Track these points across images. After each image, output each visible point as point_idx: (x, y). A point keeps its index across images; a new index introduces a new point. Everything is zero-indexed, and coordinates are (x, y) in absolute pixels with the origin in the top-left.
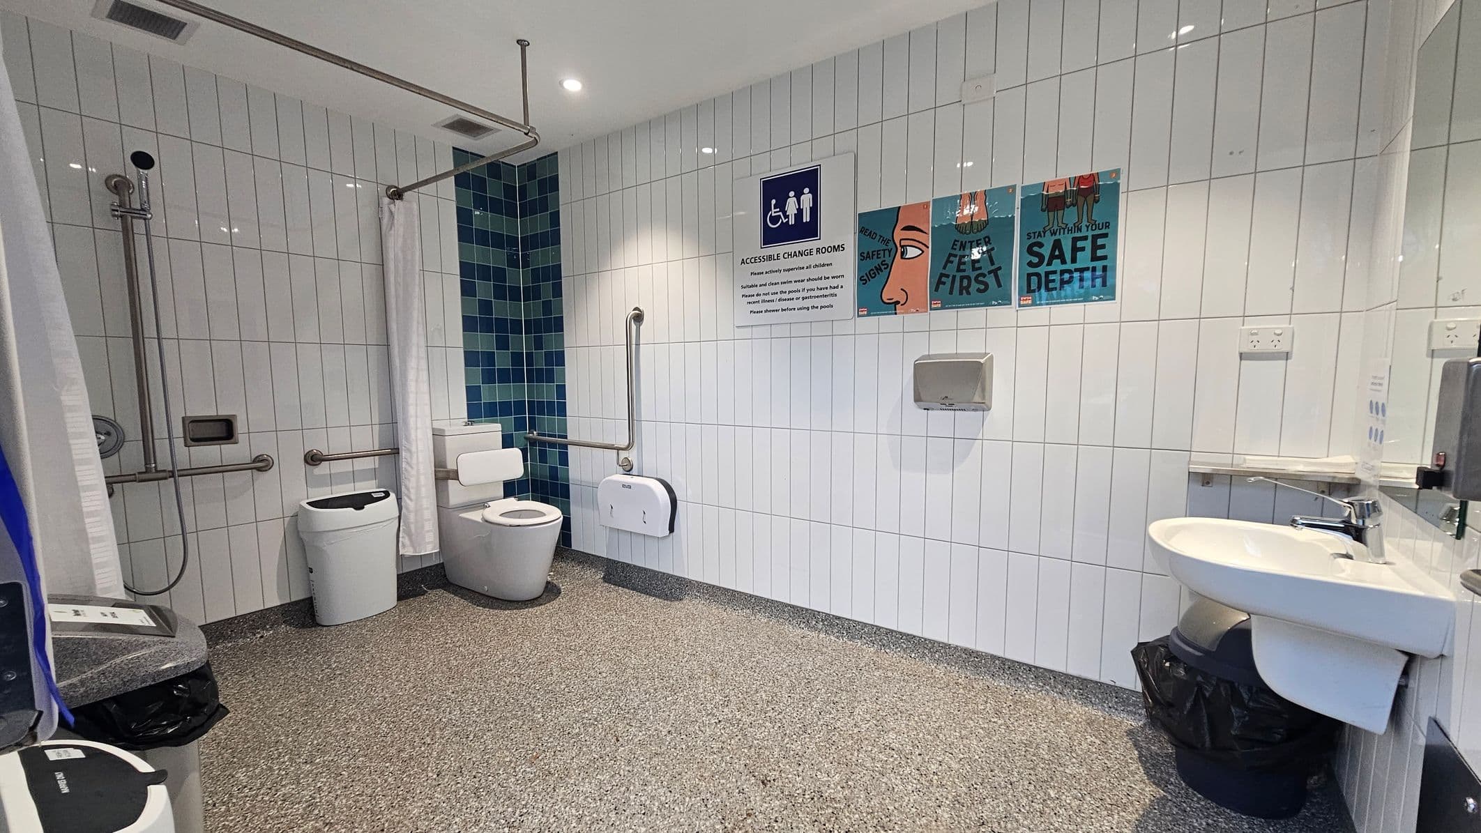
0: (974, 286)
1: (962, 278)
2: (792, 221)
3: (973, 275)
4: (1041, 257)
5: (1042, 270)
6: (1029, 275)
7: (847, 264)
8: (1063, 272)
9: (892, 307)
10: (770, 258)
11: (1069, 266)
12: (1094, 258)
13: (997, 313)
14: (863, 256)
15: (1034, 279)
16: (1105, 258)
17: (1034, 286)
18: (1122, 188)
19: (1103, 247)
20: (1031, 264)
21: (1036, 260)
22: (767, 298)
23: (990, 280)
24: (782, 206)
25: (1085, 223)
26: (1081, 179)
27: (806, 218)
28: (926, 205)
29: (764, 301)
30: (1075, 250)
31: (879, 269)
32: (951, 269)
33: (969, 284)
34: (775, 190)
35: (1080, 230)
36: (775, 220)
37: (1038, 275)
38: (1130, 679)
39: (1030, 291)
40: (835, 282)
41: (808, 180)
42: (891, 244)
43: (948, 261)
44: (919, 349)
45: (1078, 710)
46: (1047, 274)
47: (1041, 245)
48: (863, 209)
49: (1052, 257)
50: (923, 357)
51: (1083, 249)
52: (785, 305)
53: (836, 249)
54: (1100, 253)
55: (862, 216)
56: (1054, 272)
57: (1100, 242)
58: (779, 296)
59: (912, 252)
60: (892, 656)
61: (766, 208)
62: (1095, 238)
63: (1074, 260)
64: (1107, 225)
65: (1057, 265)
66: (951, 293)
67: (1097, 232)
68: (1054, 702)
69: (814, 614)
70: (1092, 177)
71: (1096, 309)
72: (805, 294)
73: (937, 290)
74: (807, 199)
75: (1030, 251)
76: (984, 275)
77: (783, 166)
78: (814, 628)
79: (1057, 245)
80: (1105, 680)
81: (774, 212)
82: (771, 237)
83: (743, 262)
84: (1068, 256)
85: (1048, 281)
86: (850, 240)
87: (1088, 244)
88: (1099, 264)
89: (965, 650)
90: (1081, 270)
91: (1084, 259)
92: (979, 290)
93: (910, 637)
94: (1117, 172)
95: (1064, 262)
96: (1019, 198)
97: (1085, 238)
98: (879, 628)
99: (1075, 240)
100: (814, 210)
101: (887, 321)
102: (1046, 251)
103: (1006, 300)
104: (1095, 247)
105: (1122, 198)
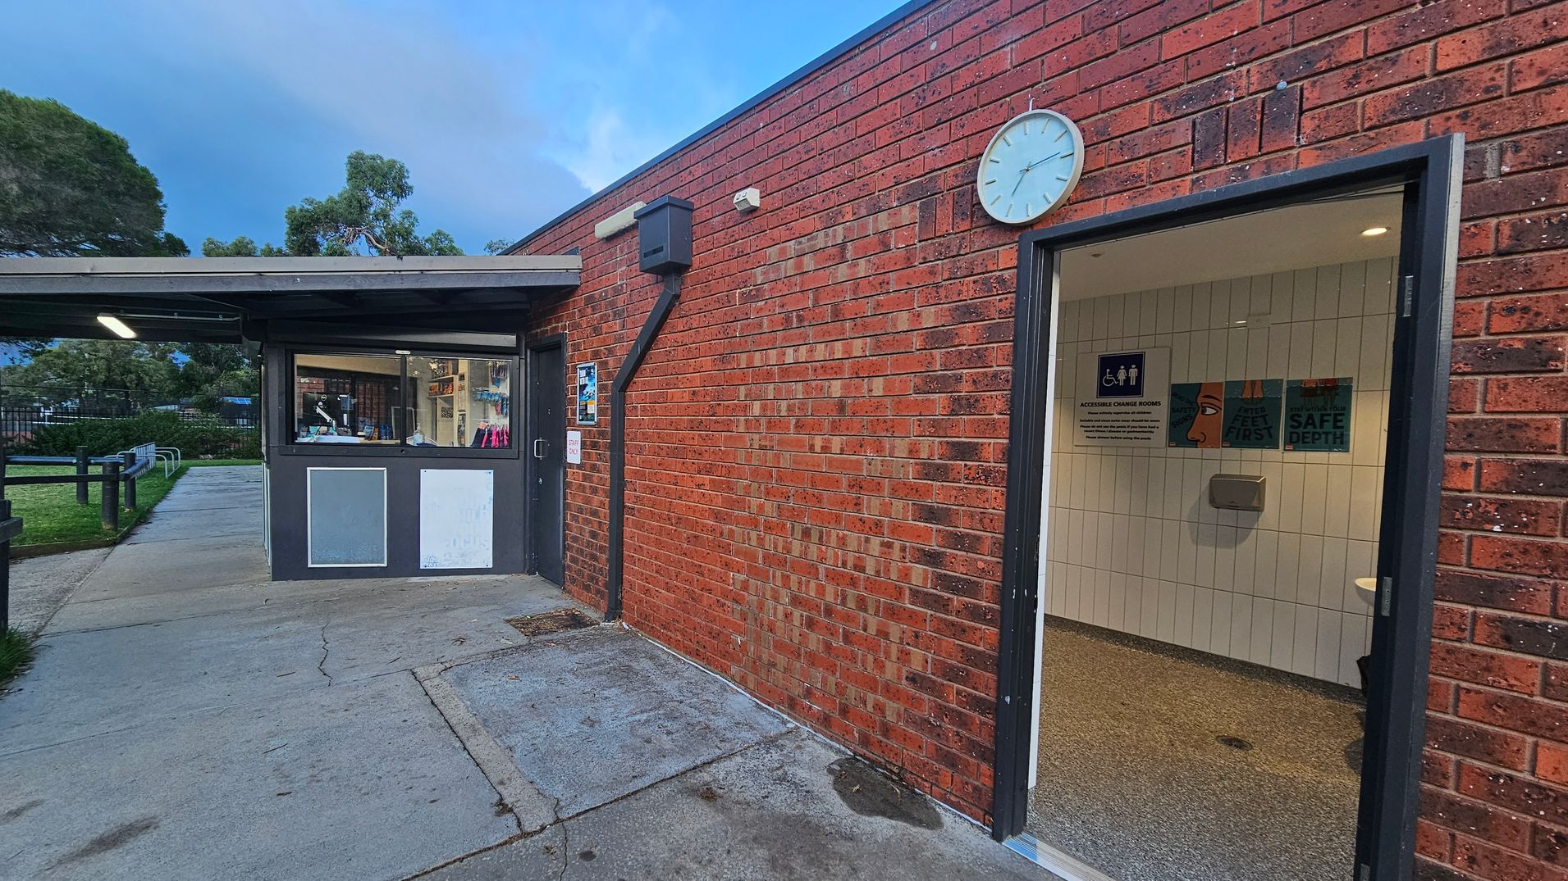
0: (1253, 436)
1: (1245, 430)
2: (1121, 384)
3: (1253, 429)
4: (1300, 424)
5: (1300, 430)
6: (1291, 433)
7: (1162, 414)
8: (1314, 433)
9: (1194, 443)
10: (1104, 404)
11: (1318, 430)
12: (1335, 427)
13: (1269, 453)
14: (1173, 410)
15: (1295, 436)
16: (1342, 427)
17: (1295, 439)
18: (1354, 388)
19: (1341, 421)
20: (1292, 427)
21: (1296, 424)
22: (1099, 429)
23: (1264, 433)
24: (1115, 373)
25: (1329, 406)
26: (1327, 381)
27: (1133, 382)
28: (1220, 384)
29: (1097, 431)
30: (1322, 421)
31: (1186, 419)
32: (1237, 424)
33: (1250, 434)
34: (1109, 364)
35: (1326, 410)
36: (1108, 381)
37: (1297, 433)
38: (1355, 681)
39: (1291, 442)
40: (1153, 424)
41: (1137, 360)
42: (1195, 404)
43: (1235, 419)
44: (1213, 470)
45: (1321, 701)
46: (1304, 433)
47: (1300, 416)
48: (1174, 381)
49: (1307, 424)
50: (1216, 476)
51: (1327, 421)
52: (1114, 435)
53: (1153, 404)
54: (1339, 424)
55: (1174, 386)
56: (1309, 433)
57: (1339, 418)
58: (1109, 429)
59: (1209, 411)
60: (1185, 665)
61: (1102, 373)
62: (1336, 415)
63: (1321, 427)
64: (1344, 409)
65: (1310, 428)
66: (1237, 438)
67: (1337, 412)
68: (1305, 696)
69: (1127, 636)
70: (1334, 380)
71: (1336, 456)
72: (1129, 429)
73: (1227, 435)
74: (1133, 372)
75: (1292, 418)
76: (1259, 430)
77: (1116, 349)
78: (1127, 645)
79: (1310, 417)
80: (1341, 682)
81: (1108, 377)
82: (1103, 391)
83: (1082, 405)
84: (1318, 423)
85: (1304, 438)
86: (1165, 401)
87: (1331, 419)
88: (1338, 432)
89: (1242, 662)
90: (1327, 434)
91: (1328, 426)
92: (1257, 439)
93: (1200, 653)
94: (1351, 379)
95: (1315, 427)
96: (1285, 386)
97: (1330, 415)
98: (1177, 646)
99: (1322, 415)
100: (1139, 378)
101: (1191, 451)
102: (1303, 420)
103: (1277, 447)
104: (1336, 421)
105: (1354, 395)
